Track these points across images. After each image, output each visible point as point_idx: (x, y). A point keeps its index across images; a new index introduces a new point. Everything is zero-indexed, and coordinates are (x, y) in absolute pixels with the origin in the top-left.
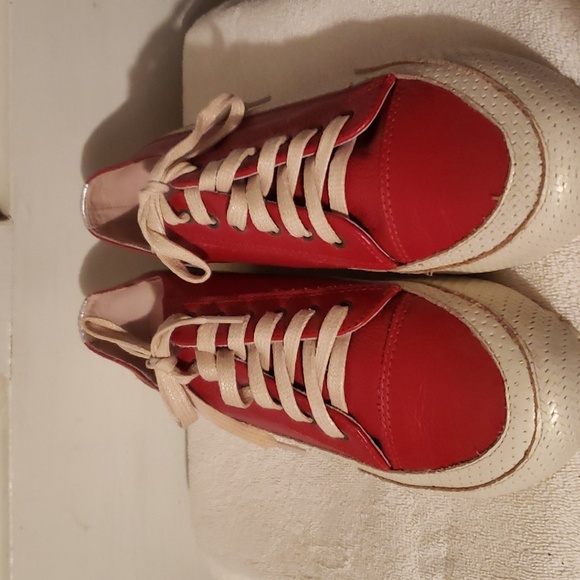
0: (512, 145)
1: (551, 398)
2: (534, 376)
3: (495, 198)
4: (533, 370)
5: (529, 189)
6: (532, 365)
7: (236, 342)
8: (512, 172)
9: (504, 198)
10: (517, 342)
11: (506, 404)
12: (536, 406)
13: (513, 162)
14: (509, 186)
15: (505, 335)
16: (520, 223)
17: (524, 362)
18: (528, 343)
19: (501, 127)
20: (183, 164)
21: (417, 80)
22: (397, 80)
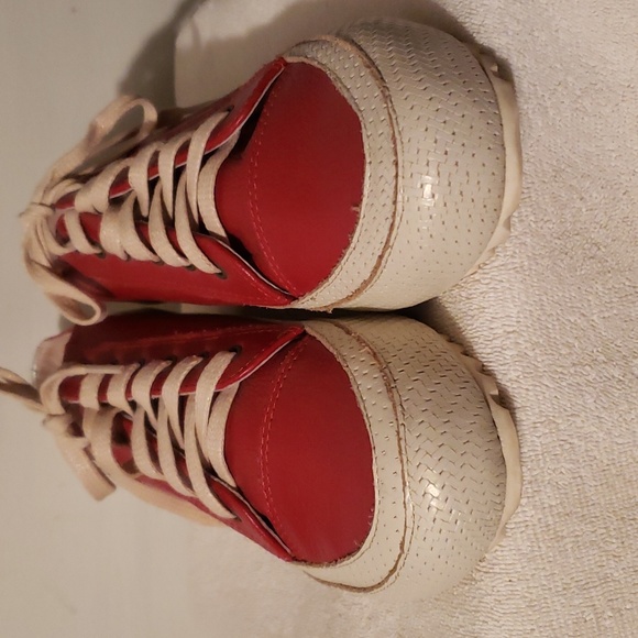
0: (368, 137)
1: (422, 472)
2: (402, 443)
3: (354, 209)
4: (402, 435)
5: (385, 195)
6: (402, 428)
7: (116, 397)
8: (367, 174)
9: (363, 208)
10: (392, 399)
11: (373, 479)
12: (404, 483)
13: (368, 160)
14: (366, 192)
15: (382, 389)
16: (384, 242)
17: (395, 424)
18: (403, 399)
19: (359, 115)
20: (68, 181)
21: (303, 63)
22: (286, 64)
